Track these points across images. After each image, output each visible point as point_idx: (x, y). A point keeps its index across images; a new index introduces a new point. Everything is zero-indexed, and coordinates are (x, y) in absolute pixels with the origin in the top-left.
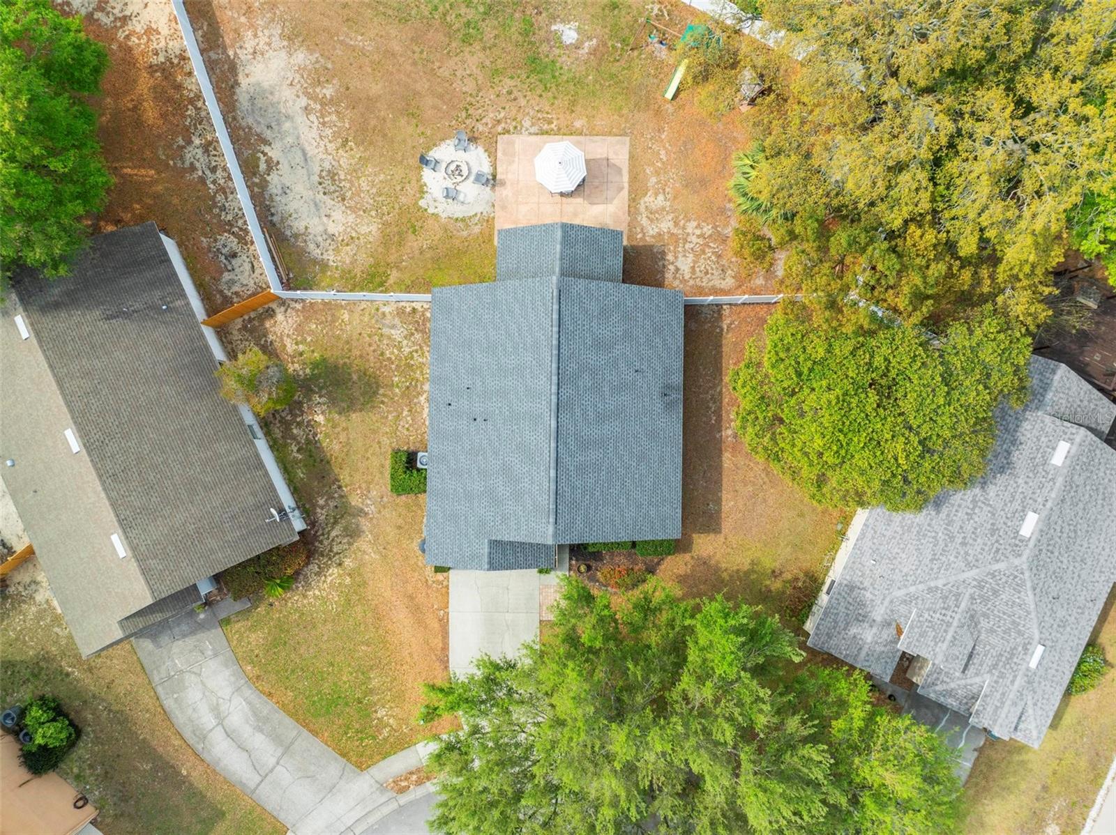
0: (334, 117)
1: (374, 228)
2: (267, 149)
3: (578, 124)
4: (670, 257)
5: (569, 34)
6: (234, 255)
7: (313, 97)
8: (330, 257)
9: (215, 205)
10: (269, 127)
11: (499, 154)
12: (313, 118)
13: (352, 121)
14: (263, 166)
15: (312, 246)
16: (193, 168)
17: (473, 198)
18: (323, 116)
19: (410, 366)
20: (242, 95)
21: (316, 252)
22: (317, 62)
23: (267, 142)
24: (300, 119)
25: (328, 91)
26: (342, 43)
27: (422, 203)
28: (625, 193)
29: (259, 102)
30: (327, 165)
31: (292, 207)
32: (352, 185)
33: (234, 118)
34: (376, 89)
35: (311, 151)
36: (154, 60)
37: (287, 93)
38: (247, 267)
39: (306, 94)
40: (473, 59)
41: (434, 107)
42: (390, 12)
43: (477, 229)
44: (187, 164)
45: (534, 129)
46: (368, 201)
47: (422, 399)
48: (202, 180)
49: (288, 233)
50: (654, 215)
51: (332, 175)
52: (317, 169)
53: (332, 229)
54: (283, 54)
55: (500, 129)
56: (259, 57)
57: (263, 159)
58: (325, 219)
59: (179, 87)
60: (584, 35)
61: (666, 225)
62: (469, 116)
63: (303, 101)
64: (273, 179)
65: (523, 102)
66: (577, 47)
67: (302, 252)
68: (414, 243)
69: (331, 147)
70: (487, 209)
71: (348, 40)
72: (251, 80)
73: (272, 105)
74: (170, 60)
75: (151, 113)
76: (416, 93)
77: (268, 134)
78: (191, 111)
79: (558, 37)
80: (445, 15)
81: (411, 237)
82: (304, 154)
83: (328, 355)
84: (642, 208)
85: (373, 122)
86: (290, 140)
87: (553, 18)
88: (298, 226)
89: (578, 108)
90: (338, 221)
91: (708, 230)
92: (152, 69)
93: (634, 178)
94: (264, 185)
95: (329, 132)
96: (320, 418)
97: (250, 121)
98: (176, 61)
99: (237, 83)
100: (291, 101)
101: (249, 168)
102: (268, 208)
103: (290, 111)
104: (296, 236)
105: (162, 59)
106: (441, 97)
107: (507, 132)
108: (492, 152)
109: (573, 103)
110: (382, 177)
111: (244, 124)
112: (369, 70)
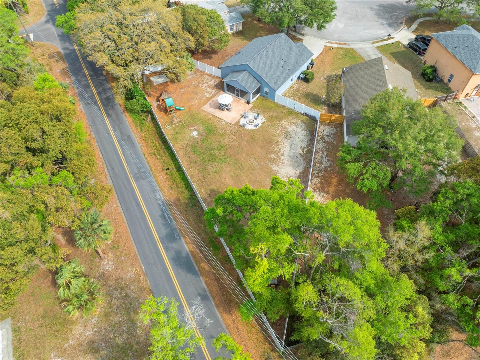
0: (276, 149)
1: (283, 122)
2: (302, 153)
3: (211, 116)
4: (214, 85)
5: (195, 134)
6: (327, 136)
7: (278, 156)
8: (299, 122)
9: (327, 149)
10: (297, 157)
11: (236, 120)
12: (282, 152)
13: (271, 146)
14: (306, 150)
15: (303, 127)
16: (328, 161)
17: (251, 116)
18: (279, 151)
19: (294, 94)
20: (301, 169)
21: (303, 125)
22: (271, 164)
23: (301, 154)
24: (286, 154)
25: (273, 155)
26: (260, 165)
27: (266, 121)
28: (213, 99)
29: (297, 164)
30: (286, 140)
31: (303, 137)
32: (282, 133)
33: (307, 165)
34: (259, 149)
35: (288, 146)
36: (325, 195)
37: (286, 162)
38: (325, 131)
39: (280, 158)
40: (225, 142)
41: (245, 137)
42: (239, 165)
43: (255, 110)
44: (330, 162)
45: (223, 121)
46: (280, 128)
47: (295, 88)
48: (327, 156)
49: (308, 132)
50: (210, 93)
51: (286, 137)
52: (289, 141)
53: (295, 128)
54: (280, 172)
55: (232, 125)
56: (289, 176)
57: (304, 151)
58: (295, 130)
59: (321, 183)
60: (191, 131)
61: (209, 90)
62: (238, 131)
63: (282, 157)
64: (304, 145)
65: (221, 127)
66: (195, 130)
67: (307, 127)
68: (274, 115)
69: (282, 143)
70: (249, 112)
71: (257, 164)
72: (295, 171)
73: (292, 162)
74: (319, 191)
75: (335, 181)
76: (248, 142)
77: (299, 156)
78: (320, 174)
79: (198, 135)
80: (224, 156)
81: (274, 116)
82: (291, 146)
83: (314, 106)
84: (211, 95)
85: (265, 142)
86: (293, 151)
87: (195, 139)
88: (304, 132)
89: (208, 118)
90: (291, 128)
91: (200, 85)
92: (327, 193)
93: (208, 101)
94: (308, 146)
95: (280, 147)
96: (324, 96)
97: (302, 162)
98: (318, 190)
99: (300, 173)
100: (286, 159)
101: (310, 152)
102: (310, 140)
103: (288, 158)
104: (306, 131)
105: (322, 194)
106: (241, 138)
107: (230, 124)
108: (239, 122)
109: (208, 120)
110: (272, 130)
111: (305, 162)
112: (257, 154)
